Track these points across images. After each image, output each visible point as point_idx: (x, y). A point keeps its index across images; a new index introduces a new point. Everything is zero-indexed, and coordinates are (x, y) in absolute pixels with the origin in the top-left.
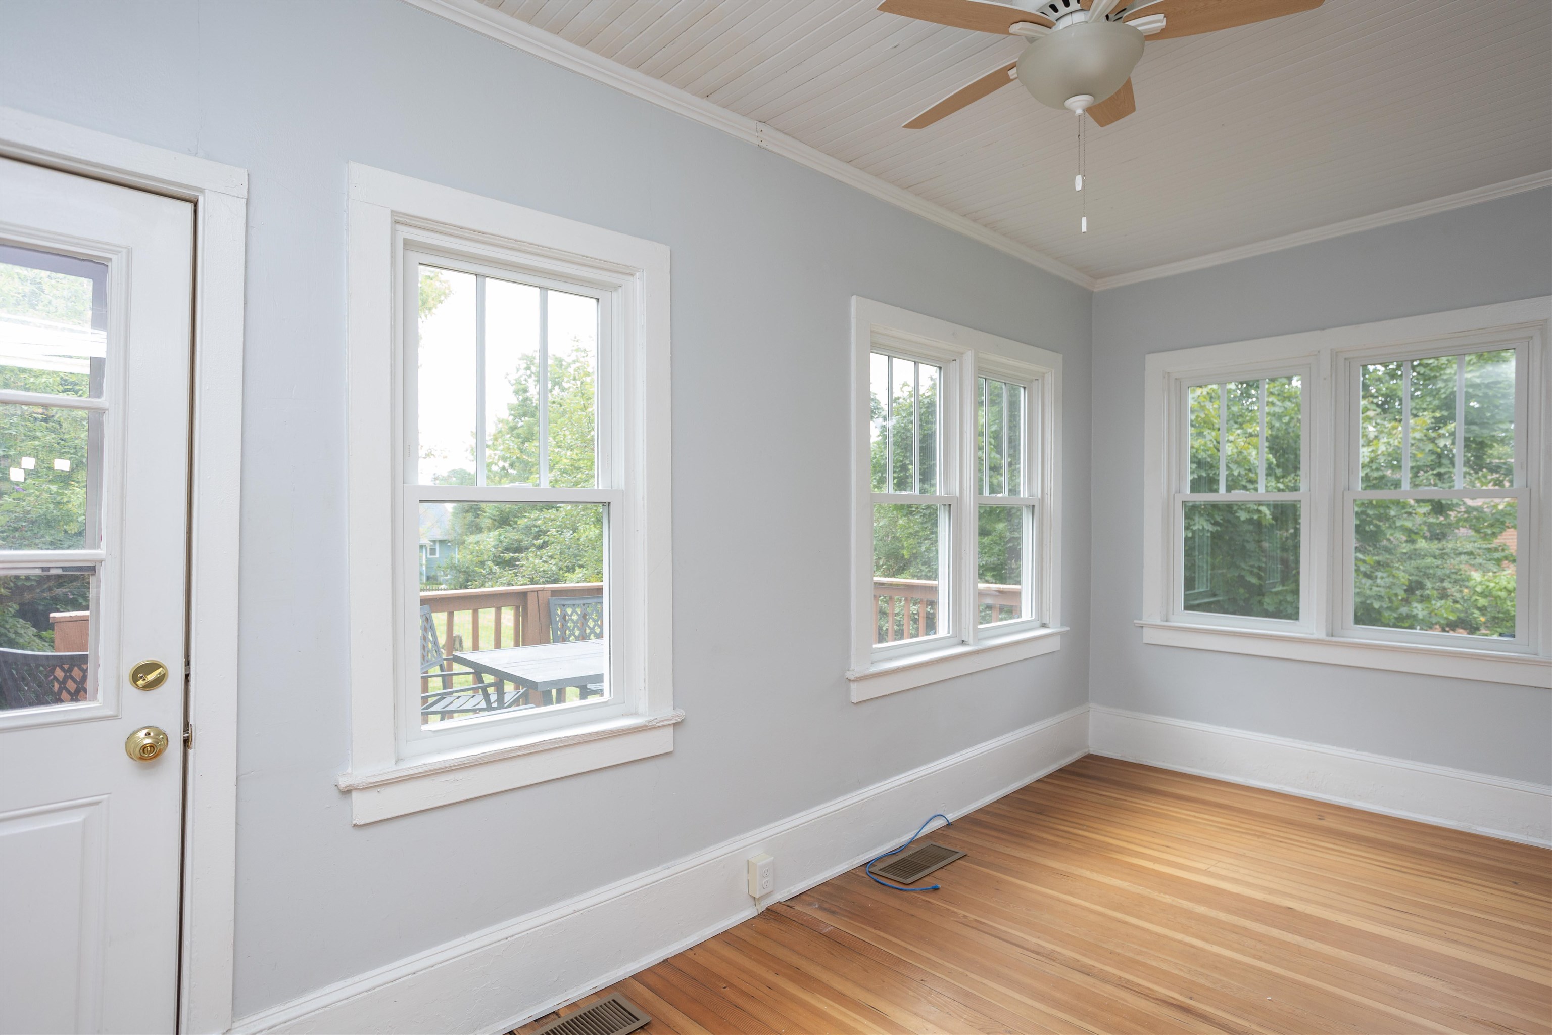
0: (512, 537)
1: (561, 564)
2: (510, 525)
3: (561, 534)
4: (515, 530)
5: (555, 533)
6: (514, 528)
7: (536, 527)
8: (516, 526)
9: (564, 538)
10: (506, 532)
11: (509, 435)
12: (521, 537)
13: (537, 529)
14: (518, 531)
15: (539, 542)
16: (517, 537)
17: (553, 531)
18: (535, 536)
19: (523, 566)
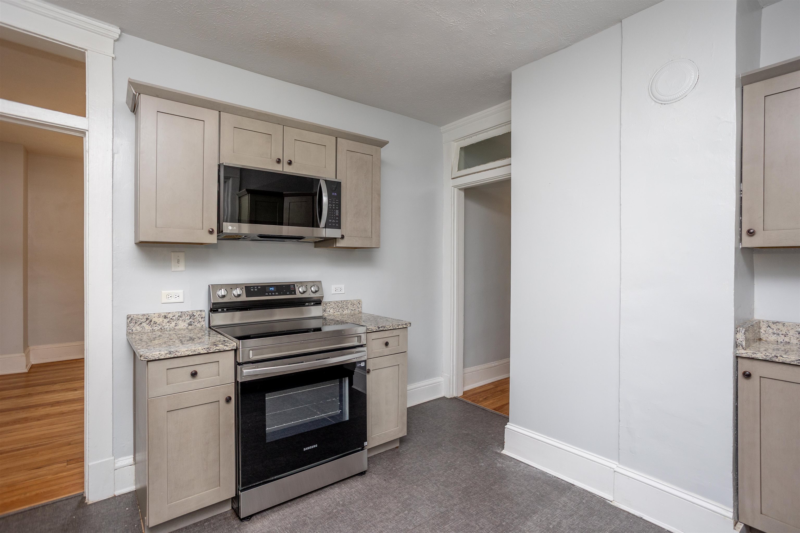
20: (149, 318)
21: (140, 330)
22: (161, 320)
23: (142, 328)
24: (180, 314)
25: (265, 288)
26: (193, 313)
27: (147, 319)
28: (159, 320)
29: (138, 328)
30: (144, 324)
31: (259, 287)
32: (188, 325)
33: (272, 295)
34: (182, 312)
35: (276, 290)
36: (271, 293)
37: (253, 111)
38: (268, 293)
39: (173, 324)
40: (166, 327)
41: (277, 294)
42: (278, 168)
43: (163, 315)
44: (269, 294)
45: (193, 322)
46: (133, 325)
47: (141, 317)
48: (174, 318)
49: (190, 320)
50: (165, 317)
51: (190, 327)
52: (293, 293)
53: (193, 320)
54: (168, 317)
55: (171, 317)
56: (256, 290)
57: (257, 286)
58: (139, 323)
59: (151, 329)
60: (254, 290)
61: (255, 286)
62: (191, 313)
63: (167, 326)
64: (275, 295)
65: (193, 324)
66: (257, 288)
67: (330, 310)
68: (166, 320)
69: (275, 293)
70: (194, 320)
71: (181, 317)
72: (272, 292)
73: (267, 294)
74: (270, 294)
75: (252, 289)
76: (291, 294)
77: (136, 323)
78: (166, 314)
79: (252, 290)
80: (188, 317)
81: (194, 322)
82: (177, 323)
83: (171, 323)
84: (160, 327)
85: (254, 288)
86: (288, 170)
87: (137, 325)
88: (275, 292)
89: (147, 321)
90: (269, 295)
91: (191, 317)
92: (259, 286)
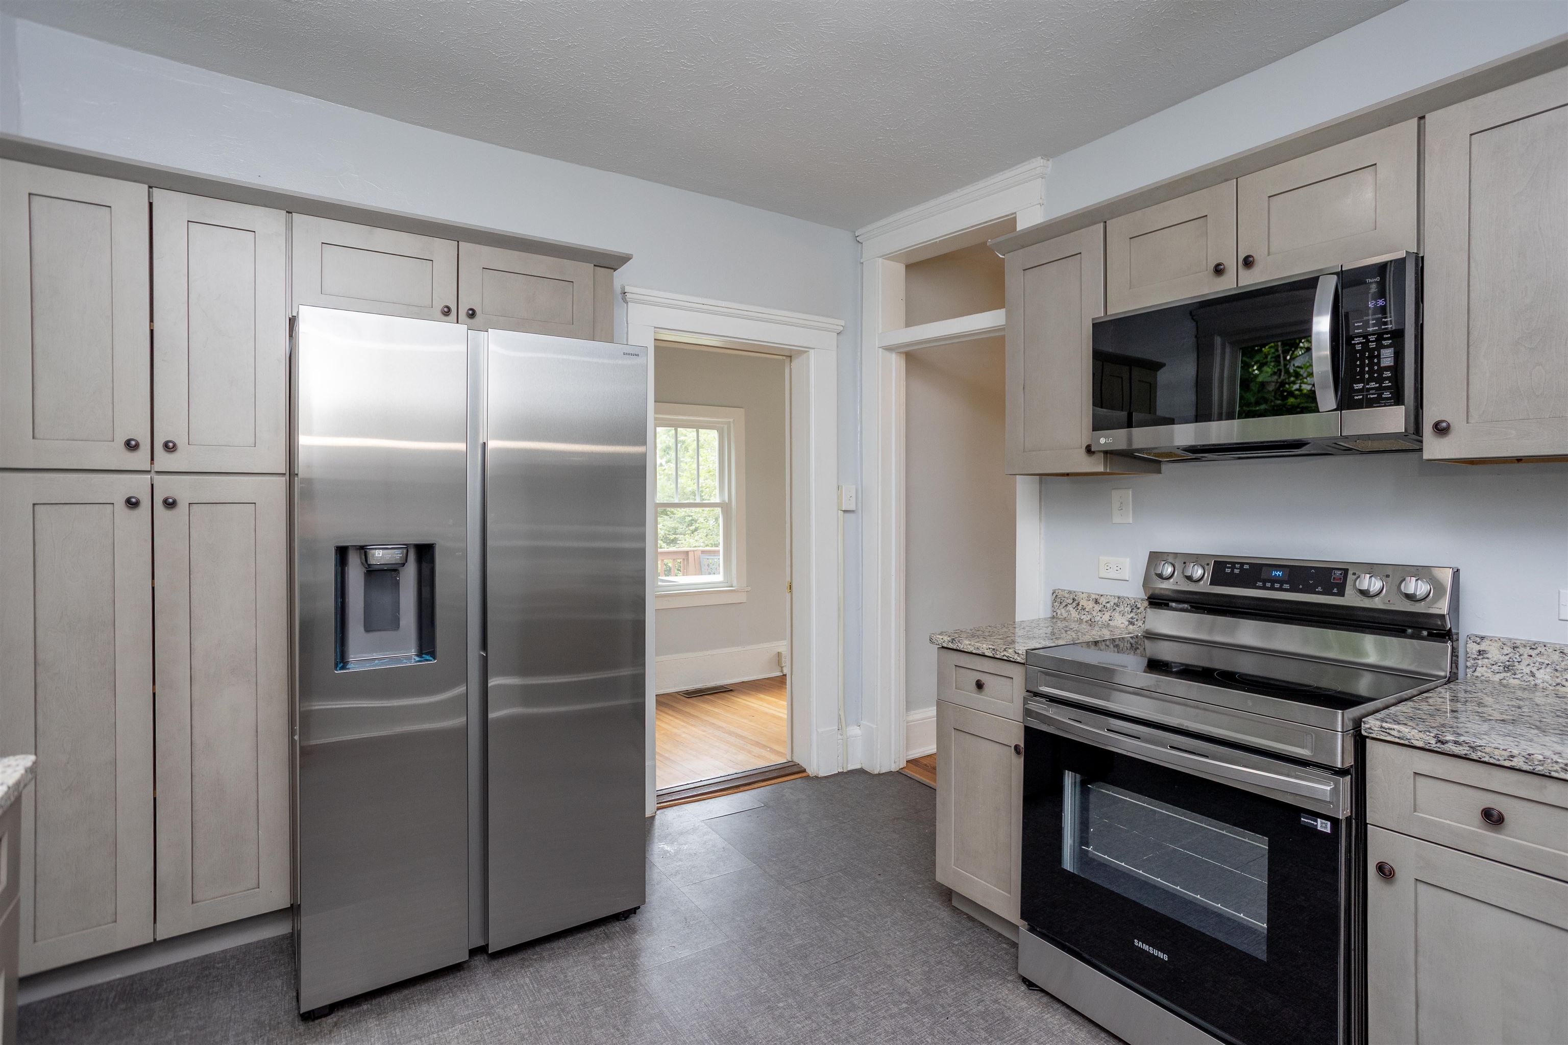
0: (670, 526)
1: (706, 542)
2: (667, 515)
3: (707, 522)
4: (672, 519)
5: (703, 521)
6: (671, 518)
7: (689, 516)
8: (672, 515)
9: (709, 525)
10: (664, 520)
11: (666, 436)
12: (677, 525)
13: (690, 518)
14: (674, 520)
15: (692, 528)
16: (673, 525)
17: (701, 520)
18: (688, 525)
19: (682, 543)
20: (1076, 598)
21: (1065, 616)
22: (1091, 606)
23: (1067, 614)
24: (1116, 601)
25: (1261, 570)
26: (1137, 603)
27: (1073, 599)
28: (1089, 605)
29: (1063, 611)
30: (1070, 608)
31: (1246, 567)
32: (1127, 623)
33: (1272, 588)
34: (1119, 598)
35: (1286, 578)
36: (1272, 583)
37: (1158, 188)
38: (1264, 581)
39: (1106, 617)
40: (1097, 619)
41: (1286, 586)
42: (1226, 285)
43: (1094, 597)
44: (1264, 584)
45: (1135, 620)
46: (1058, 605)
47: (1067, 595)
48: (1108, 605)
49: (1132, 615)
50: (1097, 602)
51: (1131, 627)
52: (1335, 590)
53: (1136, 615)
54: (1100, 602)
55: (1104, 604)
56: (1237, 571)
57: (1242, 564)
58: (1064, 604)
59: (1078, 616)
60: (1232, 571)
61: (1238, 563)
62: (1133, 601)
63: (1099, 618)
64: (1281, 589)
65: (1136, 623)
66: (1241, 568)
67: (1534, 670)
68: (1098, 607)
69: (1281, 586)
70: (1137, 617)
71: (1117, 606)
72: (1274, 581)
73: (1260, 584)
74: (1268, 585)
75: (1229, 568)
76: (1327, 592)
77: (1061, 603)
78: (1097, 597)
79: (1228, 570)
80: (1128, 608)
81: (1137, 620)
82: (1112, 615)
83: (1103, 612)
84: (1089, 617)
85: (1233, 567)
86: (1251, 279)
87: (1062, 606)
88: (1282, 582)
89: (1074, 604)
90: (1264, 588)
91: (1133, 609)
92: (1247, 564)
